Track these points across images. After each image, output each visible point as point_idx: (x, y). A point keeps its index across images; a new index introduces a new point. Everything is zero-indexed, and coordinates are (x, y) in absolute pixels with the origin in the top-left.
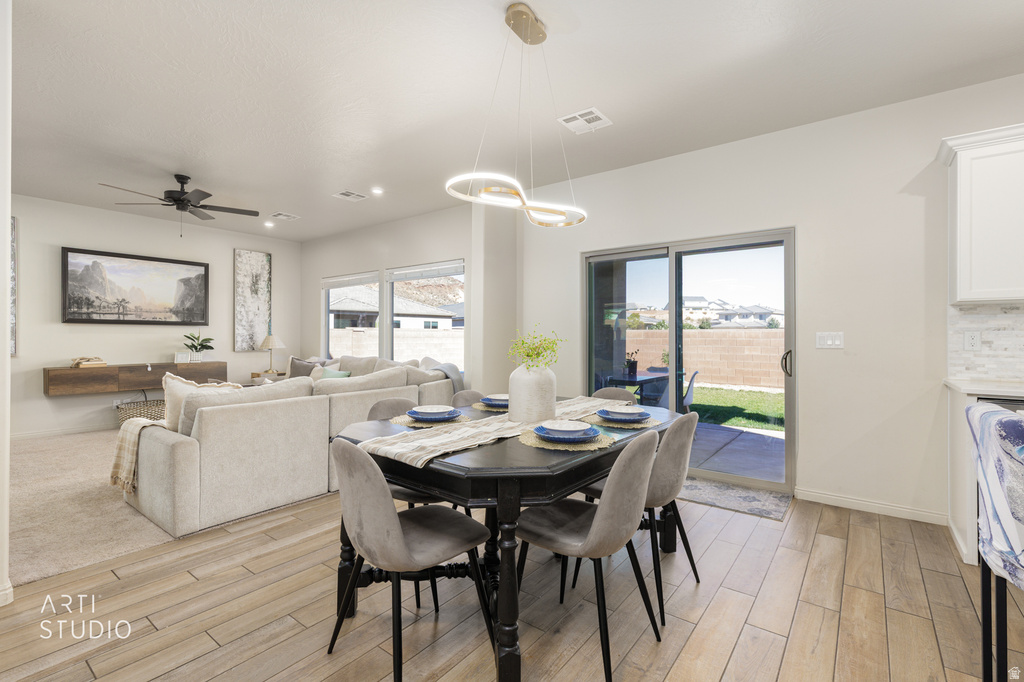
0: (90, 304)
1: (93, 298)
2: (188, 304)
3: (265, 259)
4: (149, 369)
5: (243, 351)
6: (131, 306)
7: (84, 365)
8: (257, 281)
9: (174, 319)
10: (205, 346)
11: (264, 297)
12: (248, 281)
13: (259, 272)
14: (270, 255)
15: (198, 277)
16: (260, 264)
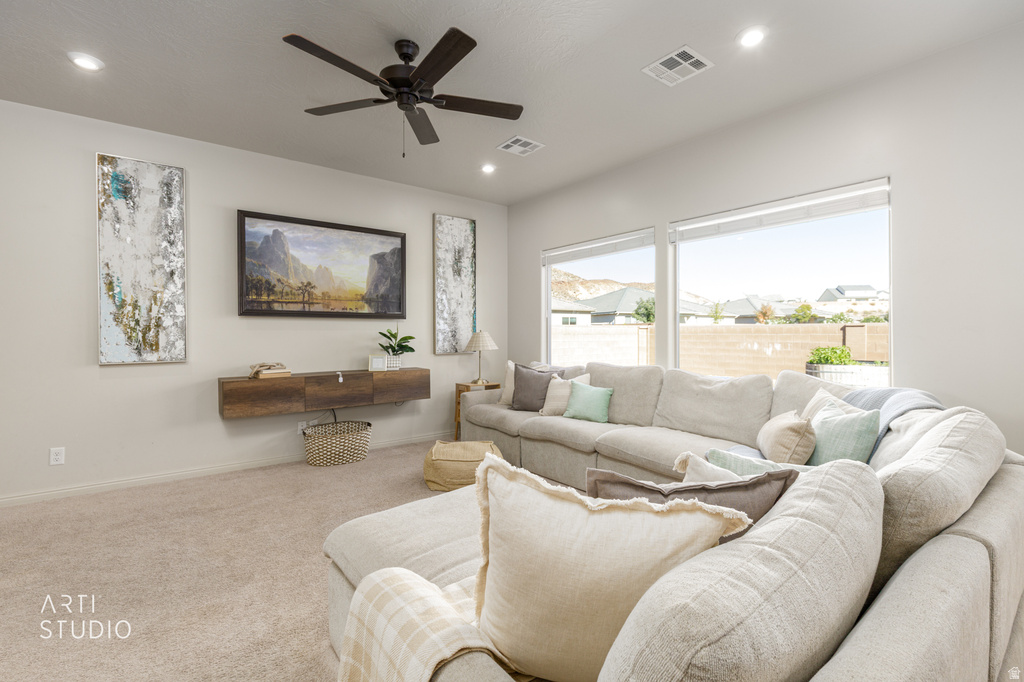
0: (270, 289)
1: (274, 282)
2: (382, 290)
3: (468, 227)
4: (341, 380)
5: (445, 354)
6: (317, 292)
7: (265, 374)
8: (460, 257)
9: (366, 310)
10: (402, 348)
11: (468, 279)
12: (449, 258)
13: (462, 246)
14: (474, 222)
15: (393, 252)
16: (463, 234)
